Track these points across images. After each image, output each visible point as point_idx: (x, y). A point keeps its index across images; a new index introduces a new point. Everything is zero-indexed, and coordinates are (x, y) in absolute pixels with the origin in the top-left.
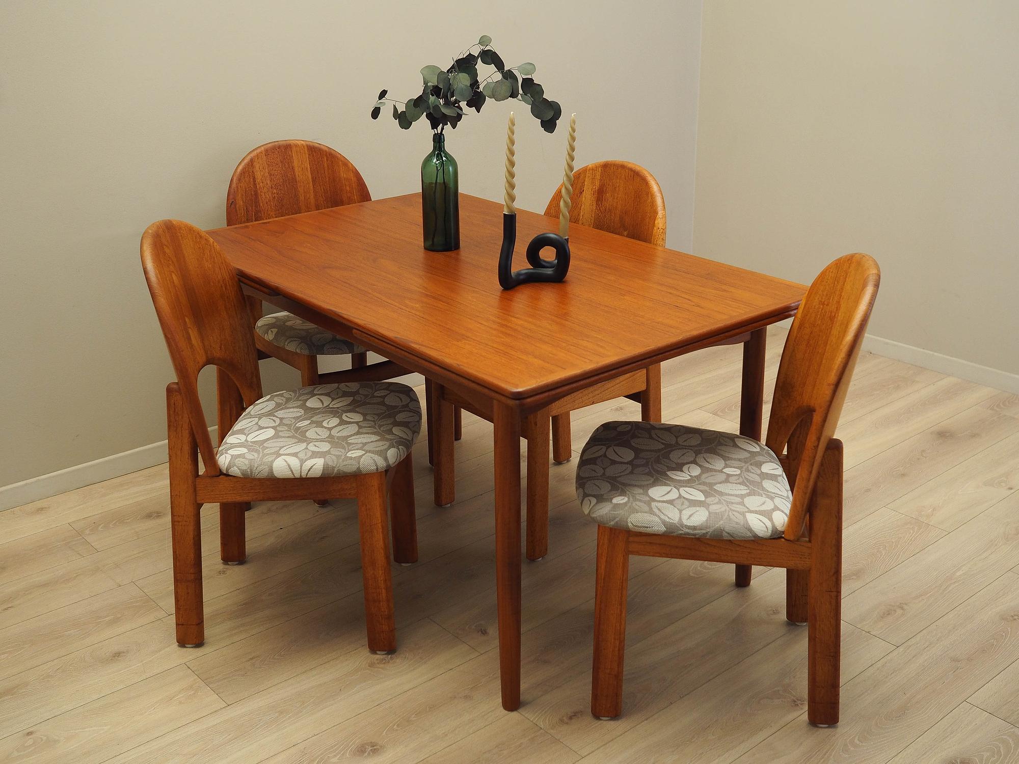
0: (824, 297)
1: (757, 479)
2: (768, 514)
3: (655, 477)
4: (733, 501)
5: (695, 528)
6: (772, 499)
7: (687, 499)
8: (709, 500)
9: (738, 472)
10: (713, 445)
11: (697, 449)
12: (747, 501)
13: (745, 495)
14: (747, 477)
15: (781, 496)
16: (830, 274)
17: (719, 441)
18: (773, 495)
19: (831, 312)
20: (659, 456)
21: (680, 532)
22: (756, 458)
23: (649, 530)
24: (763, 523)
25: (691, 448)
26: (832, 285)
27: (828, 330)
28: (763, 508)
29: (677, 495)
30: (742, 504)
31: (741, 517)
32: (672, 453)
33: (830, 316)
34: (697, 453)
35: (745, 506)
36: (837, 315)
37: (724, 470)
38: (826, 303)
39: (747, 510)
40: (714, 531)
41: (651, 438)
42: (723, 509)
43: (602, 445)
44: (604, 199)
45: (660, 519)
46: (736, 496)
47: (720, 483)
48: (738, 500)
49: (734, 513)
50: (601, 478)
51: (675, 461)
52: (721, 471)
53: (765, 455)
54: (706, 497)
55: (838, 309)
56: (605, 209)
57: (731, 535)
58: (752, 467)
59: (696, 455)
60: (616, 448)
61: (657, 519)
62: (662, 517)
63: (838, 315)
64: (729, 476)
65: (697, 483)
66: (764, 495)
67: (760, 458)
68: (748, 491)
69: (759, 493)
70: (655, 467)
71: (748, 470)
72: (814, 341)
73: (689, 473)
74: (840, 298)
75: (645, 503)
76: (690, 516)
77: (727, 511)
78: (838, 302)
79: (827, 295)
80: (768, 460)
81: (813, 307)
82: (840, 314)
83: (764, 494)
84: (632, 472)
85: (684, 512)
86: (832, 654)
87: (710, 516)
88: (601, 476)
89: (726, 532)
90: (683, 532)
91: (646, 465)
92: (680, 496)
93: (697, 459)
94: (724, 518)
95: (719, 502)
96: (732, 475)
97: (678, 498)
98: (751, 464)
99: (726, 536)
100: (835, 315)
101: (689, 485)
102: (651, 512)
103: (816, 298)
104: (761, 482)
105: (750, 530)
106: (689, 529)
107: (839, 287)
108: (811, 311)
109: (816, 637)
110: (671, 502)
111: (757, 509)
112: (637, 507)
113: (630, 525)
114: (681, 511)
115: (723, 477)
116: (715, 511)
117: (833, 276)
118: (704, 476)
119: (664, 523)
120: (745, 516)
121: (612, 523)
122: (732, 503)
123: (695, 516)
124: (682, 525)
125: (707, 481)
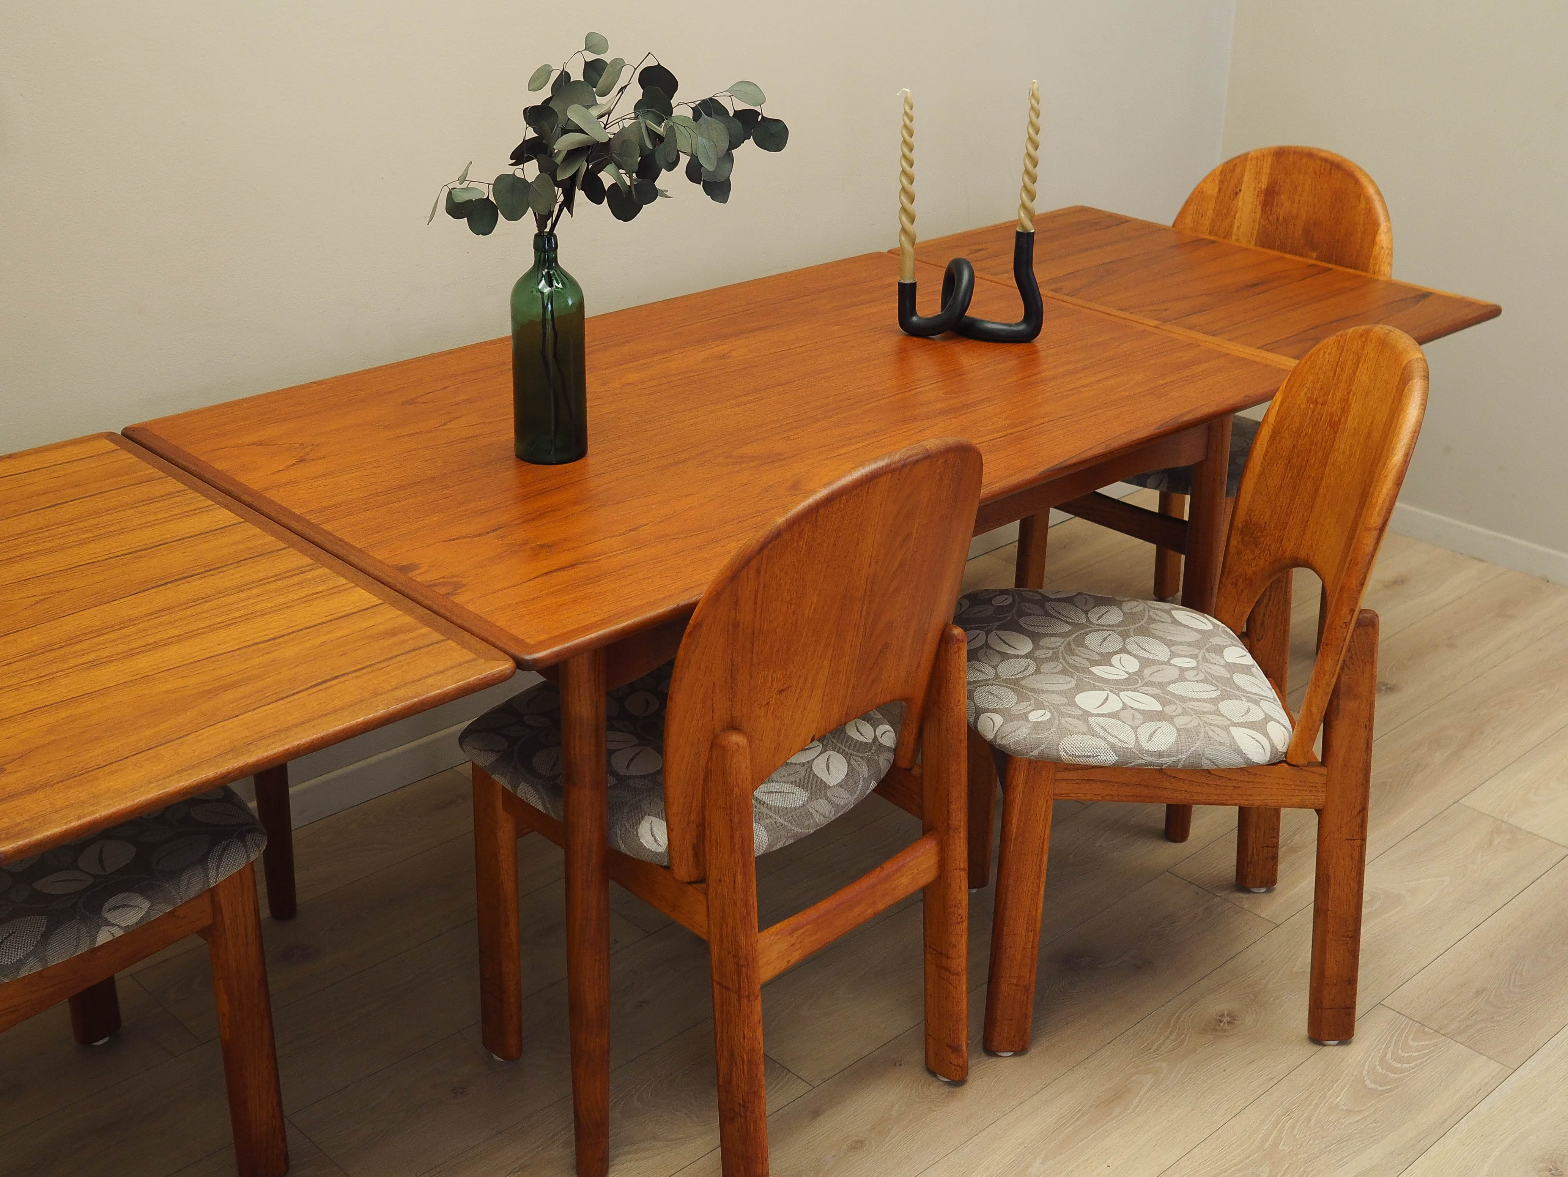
0: (1316, 393)
1: (1224, 673)
2: (1260, 727)
3: (1076, 677)
4: (1204, 710)
5: (1160, 754)
6: (1257, 703)
7: (1136, 709)
8: (1169, 709)
9: (1193, 663)
10: (1143, 622)
11: (1122, 629)
12: (1224, 706)
13: (1216, 698)
14: (1209, 671)
15: (1266, 699)
16: (1327, 356)
17: (1150, 616)
18: (1255, 697)
19: (1332, 416)
20: (1069, 644)
21: (1140, 761)
22: (1211, 640)
23: (1093, 761)
24: (1257, 741)
25: (1112, 629)
26: (1332, 374)
27: (1326, 442)
28: (1250, 718)
29: (1120, 706)
30: (1218, 712)
31: (1224, 733)
32: (1087, 637)
33: (1330, 422)
34: (1124, 636)
35: (1223, 716)
36: (1343, 420)
37: (1172, 662)
38: (1320, 401)
39: (1229, 723)
40: (1189, 757)
41: (1047, 614)
42: (1195, 723)
43: (977, 628)
44: (1275, 204)
45: (1108, 743)
46: (1205, 701)
47: (1174, 682)
48: (1209, 707)
49: (1212, 727)
50: (994, 682)
51: (1097, 650)
52: (1168, 663)
53: (1223, 636)
54: (1164, 706)
55: (1345, 410)
56: (1277, 220)
57: (1213, 762)
58: (1210, 654)
59: (1124, 640)
60: (1000, 633)
61: (1102, 743)
62: (1110, 739)
63: (1346, 421)
64: (1182, 670)
65: (1140, 684)
66: (1244, 699)
67: (1216, 641)
68: (1219, 693)
69: (1235, 695)
70: (1071, 661)
71: (1207, 661)
72: (1299, 459)
73: (1124, 669)
74: (1349, 393)
75: (1078, 719)
76: (1151, 736)
77: (1202, 726)
78: (1346, 401)
79: (1322, 389)
80: (1229, 643)
81: (1296, 406)
82: (1350, 418)
83: (1244, 696)
84: (1038, 671)
85: (1140, 730)
86: (1350, 934)
87: (1180, 735)
88: (994, 679)
89: (1208, 759)
90: (1143, 762)
91: (1054, 658)
92: (1125, 707)
93: (1128, 646)
94: (1201, 736)
95: (1184, 713)
96: (1187, 669)
97: (1122, 709)
98: (1207, 650)
99: (1206, 764)
100: (1339, 420)
101: (1131, 687)
102: (1091, 732)
103: (1302, 394)
104: (1232, 677)
105: (1240, 753)
106: (1151, 755)
107: (1344, 377)
108: (1292, 413)
109: (1328, 910)
110: (1114, 715)
111: (1243, 720)
112: (1069, 727)
113: (1063, 754)
114: (1135, 729)
115: (1175, 673)
116: (1184, 727)
117: (1332, 360)
118: (1147, 672)
119: (1114, 748)
120: (1229, 733)
121: (1036, 753)
122: (1204, 713)
123: (1157, 735)
124: (1142, 751)
125: (1154, 679)
